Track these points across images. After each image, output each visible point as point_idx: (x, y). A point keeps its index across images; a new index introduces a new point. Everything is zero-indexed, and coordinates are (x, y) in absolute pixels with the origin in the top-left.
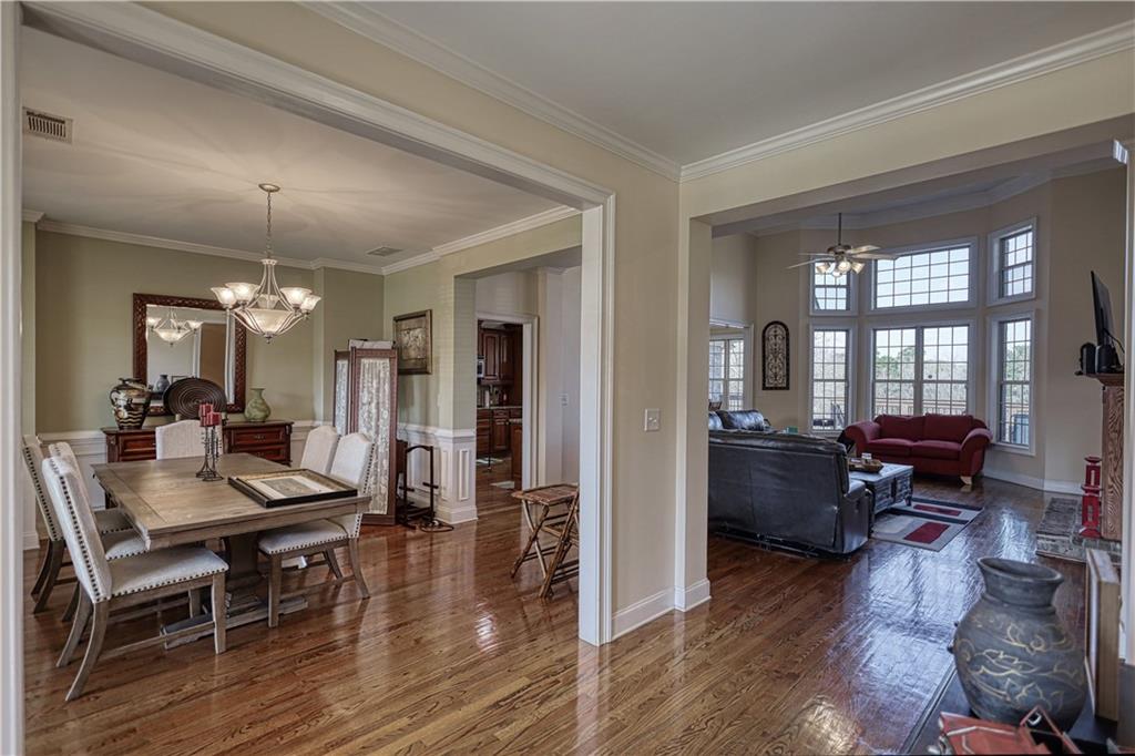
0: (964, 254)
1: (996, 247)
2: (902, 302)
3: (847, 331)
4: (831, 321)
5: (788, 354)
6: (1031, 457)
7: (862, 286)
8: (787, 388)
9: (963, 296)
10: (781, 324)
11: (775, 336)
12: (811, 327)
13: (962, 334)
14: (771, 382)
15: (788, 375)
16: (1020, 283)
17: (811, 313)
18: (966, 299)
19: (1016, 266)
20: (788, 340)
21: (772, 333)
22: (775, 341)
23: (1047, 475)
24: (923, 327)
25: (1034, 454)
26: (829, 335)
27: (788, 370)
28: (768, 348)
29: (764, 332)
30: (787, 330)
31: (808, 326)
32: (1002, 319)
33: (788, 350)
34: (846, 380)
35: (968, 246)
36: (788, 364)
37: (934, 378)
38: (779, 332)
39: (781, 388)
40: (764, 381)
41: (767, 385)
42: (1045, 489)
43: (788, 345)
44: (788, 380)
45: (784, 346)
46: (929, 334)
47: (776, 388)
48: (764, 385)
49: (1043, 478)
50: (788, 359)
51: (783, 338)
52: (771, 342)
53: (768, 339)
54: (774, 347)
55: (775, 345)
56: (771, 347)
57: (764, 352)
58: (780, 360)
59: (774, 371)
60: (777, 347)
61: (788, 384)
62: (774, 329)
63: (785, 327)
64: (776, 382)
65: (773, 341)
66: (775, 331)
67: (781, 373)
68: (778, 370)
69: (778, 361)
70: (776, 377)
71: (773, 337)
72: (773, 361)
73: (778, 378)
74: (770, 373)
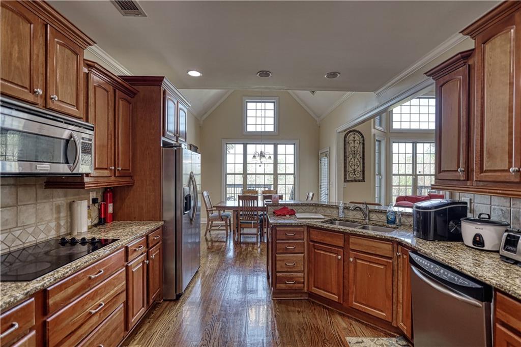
0: (432, 102)
2: (405, 126)
5: (364, 155)
8: (363, 180)
9: (432, 126)
10: (358, 132)
11: (354, 141)
13: (432, 147)
14: (351, 176)
15: (364, 171)
18: (434, 128)
20: (363, 144)
21: (351, 138)
22: (355, 144)
24: (416, 143)
27: (364, 167)
28: (349, 150)
29: (345, 137)
30: (363, 137)
33: (364, 152)
35: (435, 98)
36: (364, 163)
37: (422, 173)
38: (357, 138)
39: (359, 181)
40: (345, 175)
41: (348, 179)
43: (364, 148)
44: (364, 174)
45: (360, 149)
46: (419, 147)
48: (345, 178)
50: (364, 159)
51: (360, 143)
52: (351, 145)
53: (348, 143)
54: (353, 149)
55: (354, 147)
56: (351, 149)
57: (345, 152)
58: (358, 159)
59: (353, 167)
60: (356, 149)
61: (364, 178)
62: (353, 136)
63: (361, 134)
64: (355, 176)
65: (352, 145)
66: (354, 138)
67: (359, 169)
68: (356, 167)
69: (356, 160)
70: (355, 172)
71: (353, 142)
72: (353, 160)
73: (356, 173)
74: (350, 169)
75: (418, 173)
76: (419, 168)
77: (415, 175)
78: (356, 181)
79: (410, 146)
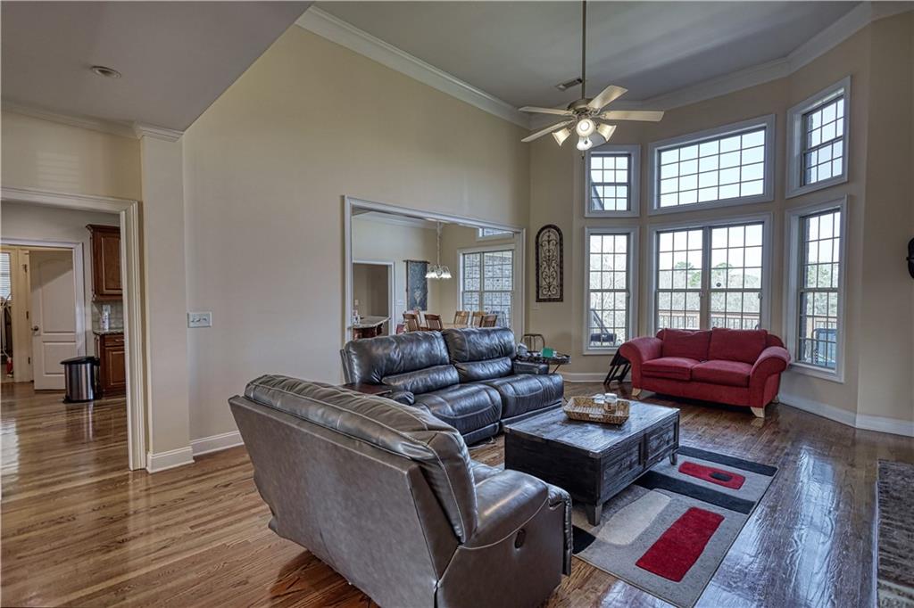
0: (758, 138)
1: (797, 125)
2: (688, 199)
3: (628, 234)
4: (610, 224)
5: (561, 262)
6: (841, 384)
7: (643, 181)
8: (561, 299)
9: (757, 189)
10: (555, 227)
11: (549, 242)
12: (586, 230)
13: (755, 233)
14: (544, 293)
15: (561, 285)
16: (826, 166)
17: (586, 215)
18: (761, 192)
19: (823, 145)
20: (561, 245)
21: (545, 238)
22: (549, 248)
23: (859, 409)
24: (711, 228)
25: (843, 381)
26: (608, 239)
27: (562, 279)
28: (542, 255)
29: (538, 237)
30: (560, 234)
31: (583, 228)
32: (803, 213)
33: (561, 256)
34: (627, 290)
35: (764, 128)
36: (561, 273)
37: (723, 286)
38: (553, 237)
39: (554, 300)
40: (538, 292)
41: (540, 297)
42: (857, 426)
43: (561, 251)
44: (562, 290)
45: (557, 253)
46: (719, 235)
47: (550, 300)
48: (538, 297)
49: (856, 413)
50: (561, 268)
51: (557, 243)
52: (545, 248)
53: (542, 245)
54: (548, 254)
55: (549, 251)
56: (545, 253)
57: (537, 259)
58: (554, 268)
59: (547, 280)
60: (551, 253)
61: (562, 295)
62: (547, 234)
63: (559, 231)
64: (549, 293)
65: (547, 247)
66: (549, 237)
67: (555, 283)
68: (551, 280)
69: (552, 269)
70: (549, 287)
71: (547, 243)
72: (547, 270)
73: (551, 288)
74: (544, 283)
75: (714, 286)
76: (717, 279)
77: (706, 292)
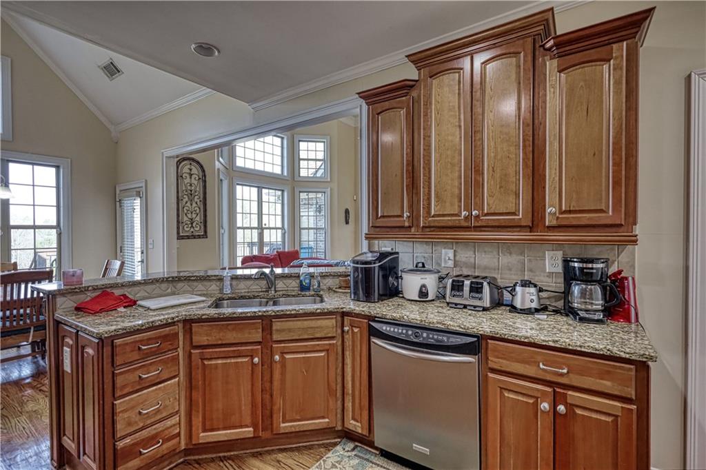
0: (277, 141)
2: (250, 165)
5: (205, 198)
8: (205, 235)
9: (278, 170)
10: (195, 162)
11: (191, 175)
14: (187, 230)
15: (205, 221)
18: (280, 173)
20: (204, 181)
21: (186, 170)
22: (190, 182)
24: (261, 188)
27: (205, 216)
28: (182, 187)
29: (177, 166)
30: (203, 170)
33: (205, 193)
35: (281, 137)
36: (205, 211)
37: (268, 226)
38: (194, 171)
39: (199, 237)
40: (178, 228)
41: (181, 234)
43: (205, 187)
44: (205, 226)
45: (199, 189)
46: (265, 193)
48: (178, 233)
50: (205, 205)
51: (199, 179)
52: (186, 181)
53: (182, 176)
54: (189, 188)
55: (191, 185)
56: (186, 187)
57: (178, 192)
58: (196, 203)
59: (189, 216)
60: (193, 188)
61: (205, 232)
62: (189, 166)
63: (201, 167)
64: (192, 230)
65: (188, 180)
66: (191, 170)
67: (198, 219)
68: (194, 216)
69: (194, 205)
70: (192, 224)
71: (188, 176)
72: (188, 204)
73: (194, 225)
74: (185, 219)
75: (264, 226)
76: (265, 219)
77: (261, 229)
78: (194, 237)
79: (254, 190)
